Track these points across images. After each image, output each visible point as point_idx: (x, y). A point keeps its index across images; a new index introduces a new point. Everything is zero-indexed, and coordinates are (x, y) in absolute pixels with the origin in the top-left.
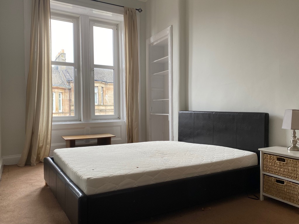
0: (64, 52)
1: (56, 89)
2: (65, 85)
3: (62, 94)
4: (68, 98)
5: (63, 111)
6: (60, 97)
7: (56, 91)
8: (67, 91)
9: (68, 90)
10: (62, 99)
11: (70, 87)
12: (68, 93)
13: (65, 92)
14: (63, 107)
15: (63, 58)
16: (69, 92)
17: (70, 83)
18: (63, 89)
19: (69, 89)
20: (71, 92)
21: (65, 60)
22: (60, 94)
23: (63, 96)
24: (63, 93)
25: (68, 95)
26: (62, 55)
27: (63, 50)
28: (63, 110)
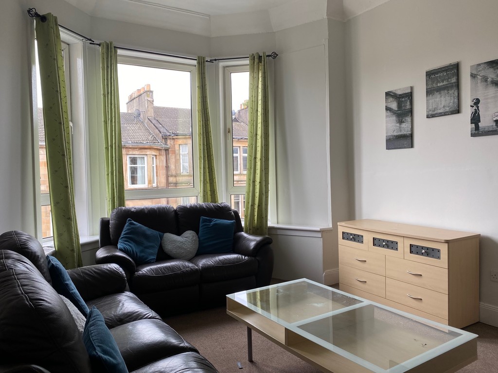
0: (150, 88)
1: (149, 150)
2: (159, 143)
3: (156, 158)
4: (165, 164)
5: (157, 185)
6: (153, 164)
7: (148, 153)
8: (163, 152)
9: (165, 152)
10: (156, 166)
11: (167, 147)
12: (165, 156)
13: (160, 155)
14: (157, 179)
15: (149, 99)
16: (166, 153)
17: (167, 140)
18: (158, 149)
19: (166, 150)
20: (168, 154)
21: (153, 101)
22: (153, 158)
23: (158, 160)
24: (158, 156)
25: (163, 158)
26: (148, 93)
27: (149, 86)
28: (157, 183)
